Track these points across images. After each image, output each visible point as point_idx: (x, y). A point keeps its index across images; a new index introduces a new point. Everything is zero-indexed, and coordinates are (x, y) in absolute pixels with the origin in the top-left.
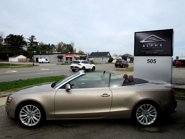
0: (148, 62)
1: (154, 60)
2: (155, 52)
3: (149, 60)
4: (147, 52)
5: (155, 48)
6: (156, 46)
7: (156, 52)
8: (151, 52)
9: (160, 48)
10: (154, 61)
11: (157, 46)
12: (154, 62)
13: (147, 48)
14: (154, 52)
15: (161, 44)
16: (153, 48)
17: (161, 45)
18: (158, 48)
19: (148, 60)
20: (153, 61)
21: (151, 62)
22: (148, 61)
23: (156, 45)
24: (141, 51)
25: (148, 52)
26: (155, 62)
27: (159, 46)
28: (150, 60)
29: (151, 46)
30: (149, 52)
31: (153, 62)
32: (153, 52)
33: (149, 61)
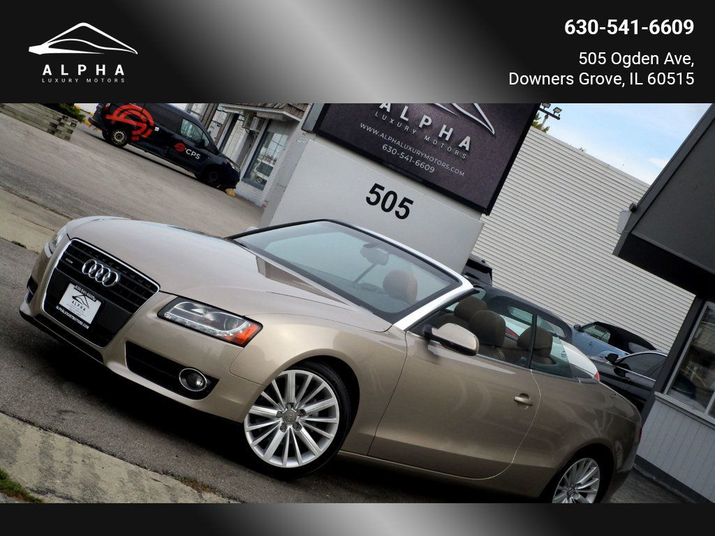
0: (373, 198)
1: (405, 200)
2: (427, 161)
3: (382, 188)
4: (389, 143)
5: (435, 142)
6: (445, 135)
7: (432, 164)
8: (407, 153)
9: (457, 152)
10: (401, 205)
11: (449, 134)
12: (397, 213)
13: (399, 125)
14: (423, 159)
15: (468, 139)
16: (427, 138)
17: (466, 143)
18: (449, 149)
19: (376, 186)
20: (398, 202)
21: (387, 206)
22: (372, 191)
23: (443, 131)
24: (363, 126)
25: (394, 146)
26: (402, 212)
27: (455, 141)
28: (383, 194)
29: (423, 122)
30: (400, 150)
31: (396, 208)
32: (416, 157)
33: (378, 195)
